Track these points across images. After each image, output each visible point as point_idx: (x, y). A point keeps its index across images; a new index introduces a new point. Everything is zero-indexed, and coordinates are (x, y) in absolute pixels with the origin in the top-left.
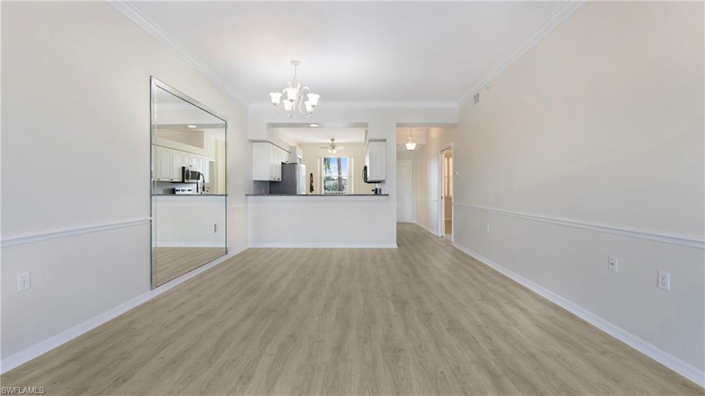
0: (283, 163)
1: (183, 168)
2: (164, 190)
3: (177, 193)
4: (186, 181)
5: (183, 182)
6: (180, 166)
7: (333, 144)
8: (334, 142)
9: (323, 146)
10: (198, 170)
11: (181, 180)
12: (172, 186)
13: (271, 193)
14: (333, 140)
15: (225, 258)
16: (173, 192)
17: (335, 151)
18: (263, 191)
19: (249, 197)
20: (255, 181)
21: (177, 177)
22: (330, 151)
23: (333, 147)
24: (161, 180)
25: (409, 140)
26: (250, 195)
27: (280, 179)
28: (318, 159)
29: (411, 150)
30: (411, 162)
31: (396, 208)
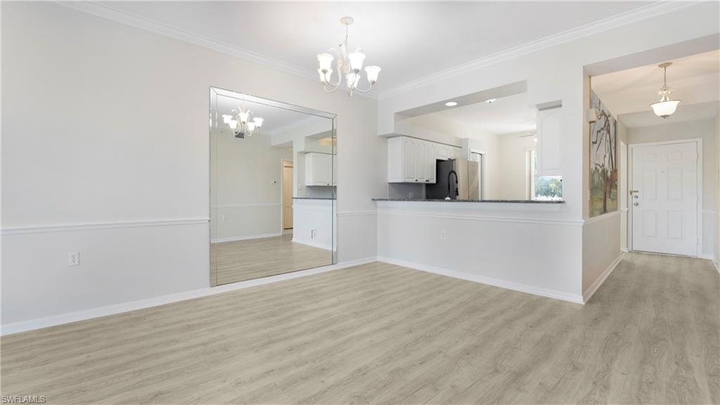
0: (438, 161)
13: (430, 197)
19: (378, 202)
20: (393, 184)
25: (661, 97)
26: (381, 200)
27: (434, 181)
28: (527, 152)
29: (664, 117)
30: (700, 141)
31: (584, 227)
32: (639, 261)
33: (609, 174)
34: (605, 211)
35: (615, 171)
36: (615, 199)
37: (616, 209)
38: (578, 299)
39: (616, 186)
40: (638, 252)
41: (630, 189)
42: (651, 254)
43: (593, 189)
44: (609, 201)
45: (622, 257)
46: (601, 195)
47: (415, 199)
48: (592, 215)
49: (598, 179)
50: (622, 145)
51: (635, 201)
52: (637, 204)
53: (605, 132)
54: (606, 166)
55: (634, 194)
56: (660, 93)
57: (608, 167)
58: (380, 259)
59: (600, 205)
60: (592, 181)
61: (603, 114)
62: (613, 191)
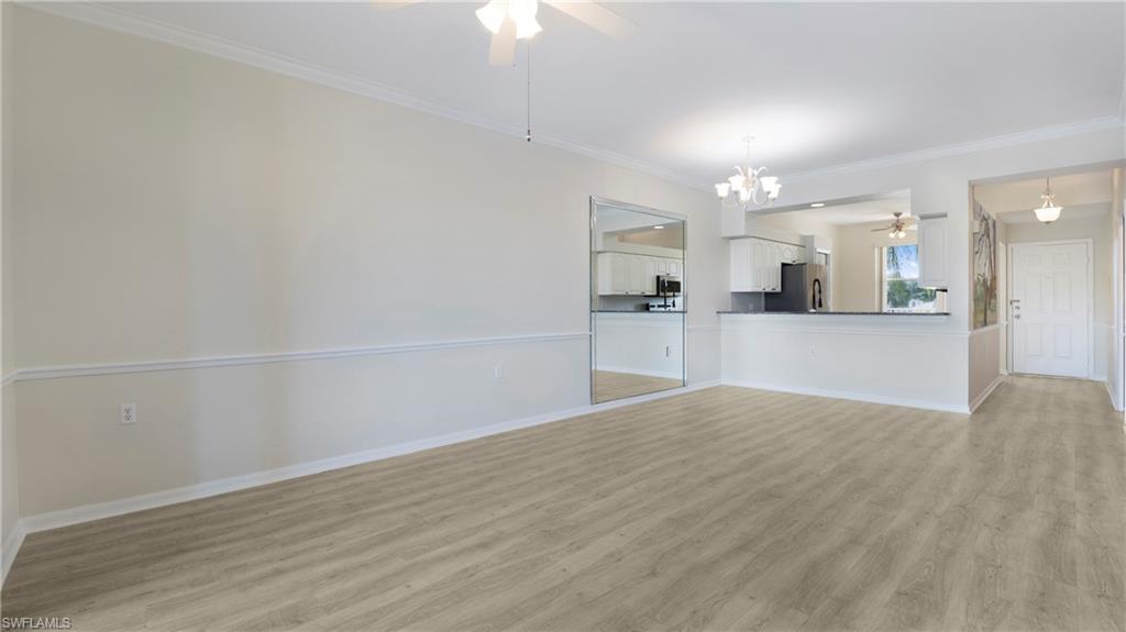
0: (784, 265)
1: (658, 277)
2: (637, 307)
3: (651, 309)
4: (661, 294)
5: (658, 296)
6: (654, 275)
7: (898, 221)
8: (900, 217)
9: (877, 228)
10: (677, 280)
11: (655, 293)
12: (645, 301)
13: (769, 309)
14: (897, 215)
15: (683, 390)
16: (647, 308)
17: (902, 235)
18: (751, 306)
19: (722, 315)
20: (735, 294)
21: (651, 289)
22: (892, 235)
23: (898, 227)
24: (630, 293)
25: (1043, 201)
26: (725, 312)
27: (779, 290)
28: (876, 250)
29: (1048, 223)
30: (1090, 241)
31: (970, 338)
32: (1020, 383)
33: (989, 283)
34: (985, 323)
35: (994, 279)
36: (994, 310)
37: (995, 322)
38: (964, 409)
39: (995, 295)
40: (1020, 375)
41: (1010, 298)
42: (1036, 377)
43: (976, 300)
44: (989, 312)
45: (1001, 379)
46: (982, 306)
47: (756, 311)
48: (975, 327)
49: (980, 289)
50: (1001, 246)
51: (1016, 312)
52: (1018, 317)
53: (985, 237)
54: (987, 275)
55: (1015, 304)
56: (1043, 197)
57: (988, 276)
58: (725, 381)
59: (981, 317)
60: (975, 292)
61: (985, 219)
62: (993, 301)
